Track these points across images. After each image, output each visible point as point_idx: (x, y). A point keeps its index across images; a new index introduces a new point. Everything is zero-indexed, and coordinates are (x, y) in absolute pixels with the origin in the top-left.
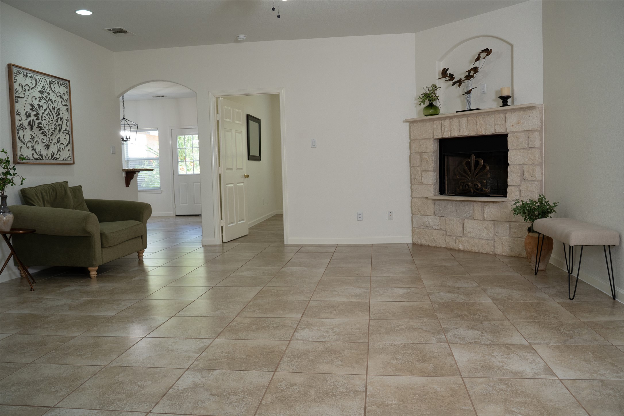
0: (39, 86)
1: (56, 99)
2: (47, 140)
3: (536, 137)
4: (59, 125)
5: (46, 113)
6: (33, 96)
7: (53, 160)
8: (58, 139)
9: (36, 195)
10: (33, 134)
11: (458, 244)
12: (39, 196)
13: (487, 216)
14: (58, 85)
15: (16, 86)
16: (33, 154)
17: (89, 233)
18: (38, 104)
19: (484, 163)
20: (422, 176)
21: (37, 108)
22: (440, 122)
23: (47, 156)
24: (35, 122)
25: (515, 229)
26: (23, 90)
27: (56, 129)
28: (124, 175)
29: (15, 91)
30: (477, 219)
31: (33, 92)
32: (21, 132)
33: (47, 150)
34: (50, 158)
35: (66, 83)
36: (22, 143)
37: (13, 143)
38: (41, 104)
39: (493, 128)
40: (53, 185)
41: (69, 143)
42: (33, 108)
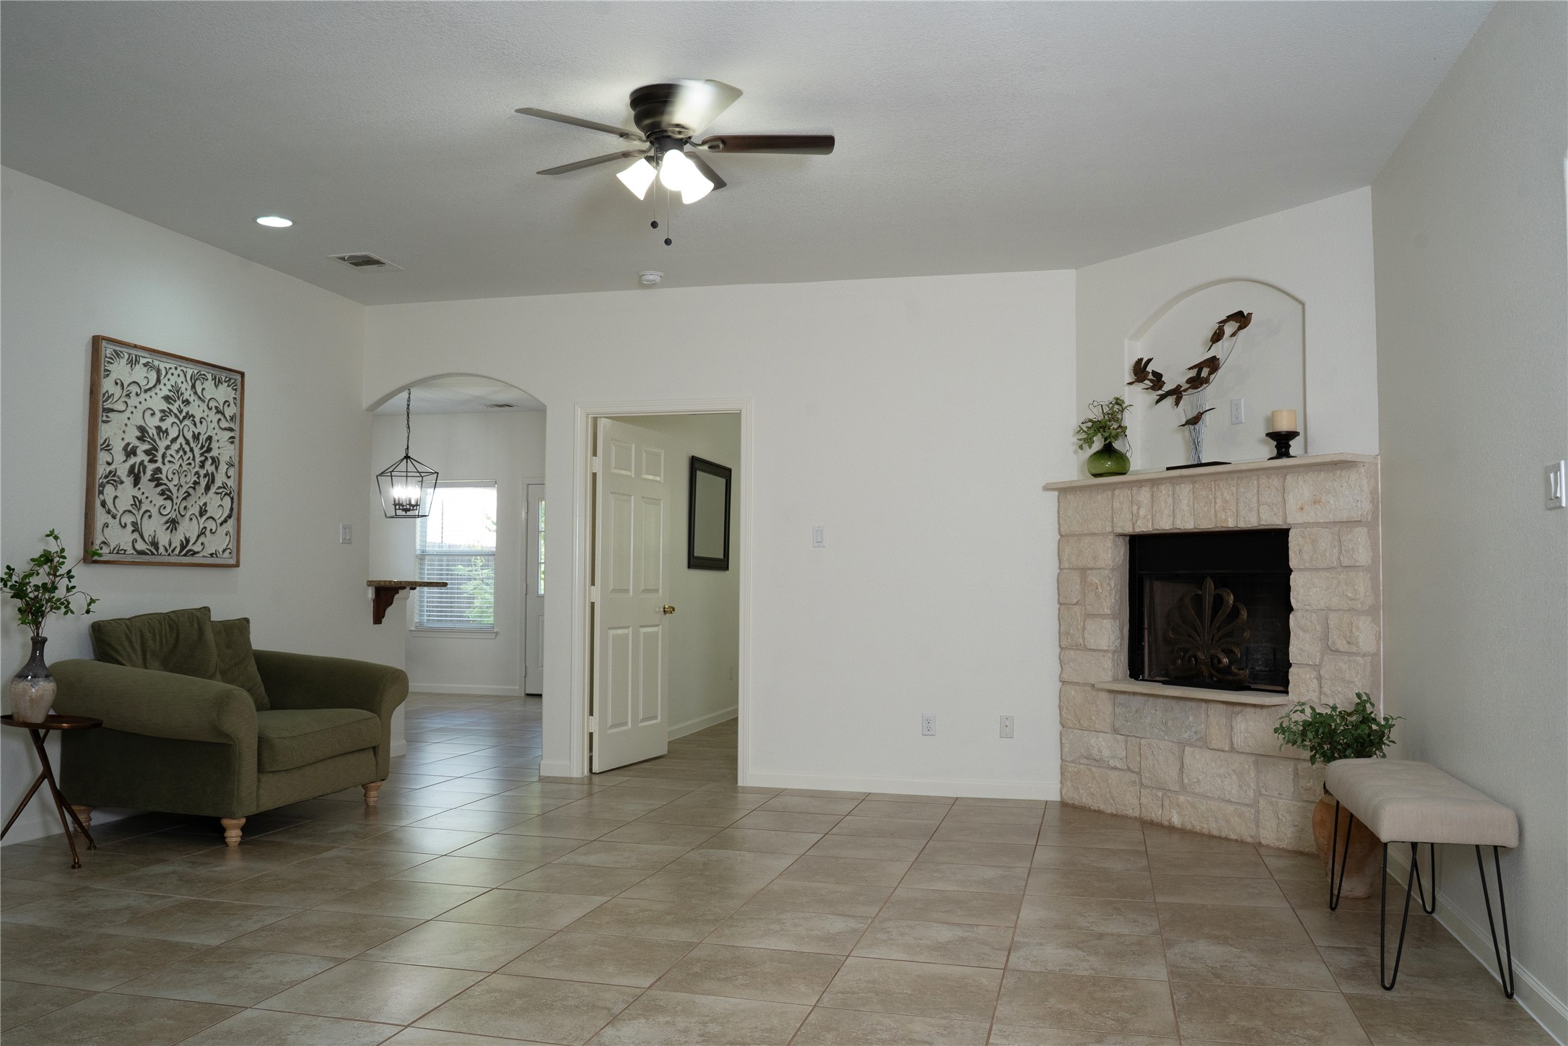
0: (165, 385)
1: (205, 416)
2: (173, 510)
3: (1359, 540)
4: (205, 476)
5: (176, 446)
6: (147, 407)
7: (185, 555)
8: (201, 508)
9: (128, 638)
10: (138, 494)
11: (1170, 812)
12: (134, 640)
13: (1238, 740)
14: (213, 382)
15: (107, 385)
16: (135, 541)
17: (227, 736)
18: (156, 425)
19: (1235, 601)
20: (1084, 629)
21: (153, 435)
22: (1129, 492)
23: (170, 545)
24: (145, 468)
25: (1309, 779)
26: (125, 393)
27: (199, 483)
28: (370, 594)
29: (103, 397)
30: (1214, 747)
31: (148, 398)
32: (109, 490)
33: (171, 531)
34: (177, 551)
35: (234, 378)
36: (110, 516)
37: (86, 515)
38: (164, 426)
39: (1254, 514)
40: (173, 616)
41: (230, 516)
42: (144, 436)
